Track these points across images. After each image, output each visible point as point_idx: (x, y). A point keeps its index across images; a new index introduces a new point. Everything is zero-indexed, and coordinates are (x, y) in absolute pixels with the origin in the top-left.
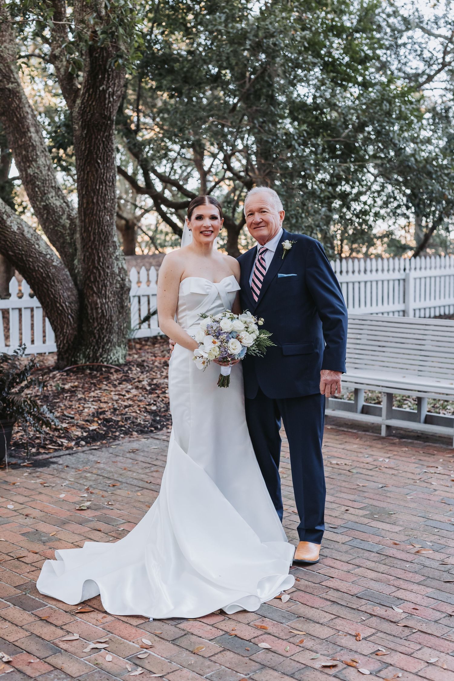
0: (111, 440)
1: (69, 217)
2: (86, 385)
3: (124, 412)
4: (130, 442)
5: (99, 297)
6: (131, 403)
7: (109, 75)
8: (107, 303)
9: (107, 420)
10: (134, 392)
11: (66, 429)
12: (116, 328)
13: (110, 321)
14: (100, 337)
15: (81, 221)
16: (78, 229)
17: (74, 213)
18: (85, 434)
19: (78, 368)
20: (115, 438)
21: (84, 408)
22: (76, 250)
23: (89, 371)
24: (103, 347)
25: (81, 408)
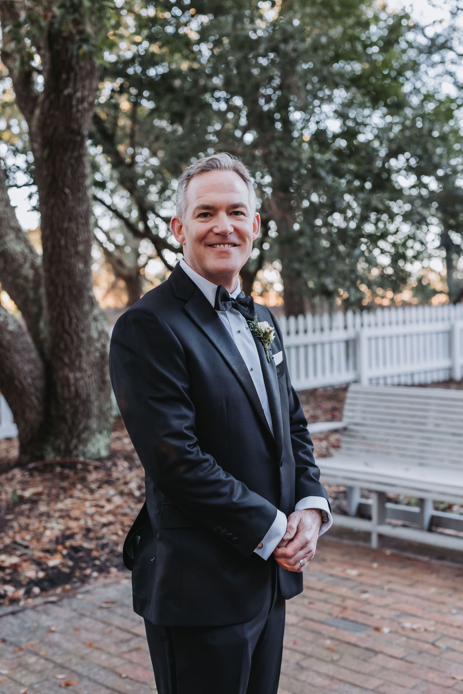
0: (78, 584)
1: (33, 266)
2: (54, 491)
3: (100, 535)
4: (105, 586)
5: (73, 370)
6: (111, 518)
7: (76, 75)
8: (82, 378)
9: (76, 549)
10: (118, 500)
11: (15, 567)
12: (95, 411)
13: (87, 402)
14: (73, 423)
15: (47, 271)
16: (43, 281)
17: (39, 261)
18: (41, 575)
19: (46, 466)
20: (84, 579)
21: (45, 528)
22: (41, 308)
23: (58, 469)
24: (78, 437)
25: (41, 530)
